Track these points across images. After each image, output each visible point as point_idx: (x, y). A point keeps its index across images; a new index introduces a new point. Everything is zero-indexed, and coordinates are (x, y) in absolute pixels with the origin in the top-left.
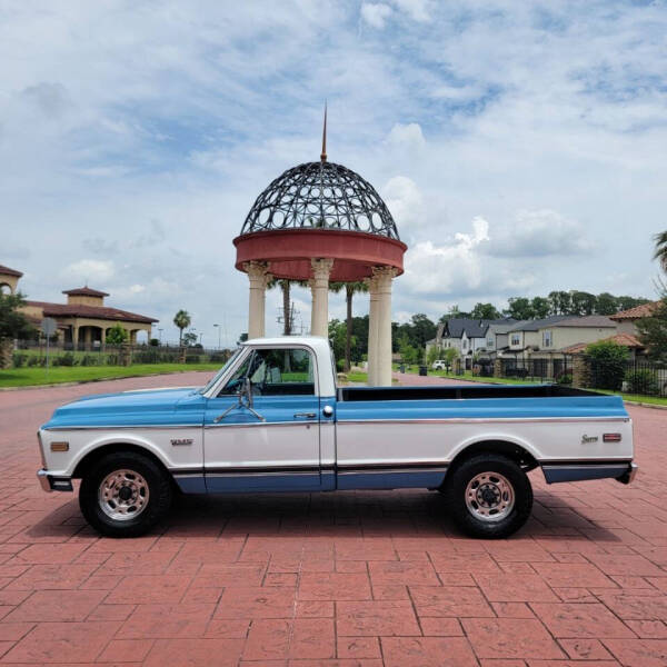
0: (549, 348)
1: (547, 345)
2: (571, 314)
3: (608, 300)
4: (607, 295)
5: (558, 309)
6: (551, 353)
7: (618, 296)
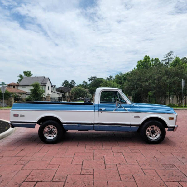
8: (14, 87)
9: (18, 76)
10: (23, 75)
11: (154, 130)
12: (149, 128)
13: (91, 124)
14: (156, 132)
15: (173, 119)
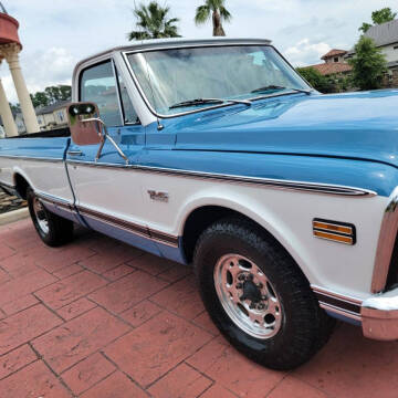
2: (63, 100)
9: (360, 29)
11: (255, 280)
12: (232, 264)
13: (70, 207)
14: (266, 299)
15: (354, 242)
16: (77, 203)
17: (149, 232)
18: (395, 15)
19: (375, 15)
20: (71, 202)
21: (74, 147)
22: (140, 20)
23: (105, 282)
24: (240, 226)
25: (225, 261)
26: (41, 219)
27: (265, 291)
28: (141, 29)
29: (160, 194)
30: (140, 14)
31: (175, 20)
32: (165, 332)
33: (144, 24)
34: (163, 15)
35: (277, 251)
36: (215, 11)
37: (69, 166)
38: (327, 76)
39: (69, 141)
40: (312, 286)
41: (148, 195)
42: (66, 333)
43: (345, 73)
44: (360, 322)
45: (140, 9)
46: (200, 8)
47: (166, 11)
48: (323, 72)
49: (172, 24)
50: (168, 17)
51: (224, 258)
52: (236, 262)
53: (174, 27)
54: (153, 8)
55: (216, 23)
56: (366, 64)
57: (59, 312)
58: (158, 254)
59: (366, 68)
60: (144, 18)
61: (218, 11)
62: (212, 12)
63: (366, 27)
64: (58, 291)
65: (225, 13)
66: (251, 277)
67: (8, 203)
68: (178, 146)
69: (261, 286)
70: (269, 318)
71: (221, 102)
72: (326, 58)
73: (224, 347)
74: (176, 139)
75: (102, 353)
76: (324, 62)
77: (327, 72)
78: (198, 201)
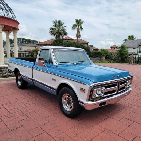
0: (21, 50)
1: (21, 49)
2: (22, 43)
3: (30, 40)
4: (29, 39)
5: (19, 42)
6: (22, 51)
7: (31, 40)
8: (115, 49)
9: (124, 40)
10: (127, 39)
11: (70, 100)
12: (66, 96)
13: (31, 79)
14: (71, 103)
15: (85, 92)
16: (33, 78)
17: (50, 87)
18: (135, 38)
19: (129, 37)
20: (31, 78)
21: (36, 66)
22: (54, 24)
23: (35, 99)
24: (68, 88)
25: (65, 95)
26: (19, 81)
27: (71, 102)
28: (54, 27)
29: (55, 80)
30: (55, 23)
31: (65, 27)
32: (49, 110)
33: (55, 26)
34: (62, 24)
35: (75, 95)
36: (78, 27)
37: (33, 69)
38: (111, 53)
39: (35, 64)
40: (79, 99)
41: (52, 79)
42: (26, 107)
43: (117, 53)
44: (84, 106)
45: (55, 21)
46: (74, 25)
47: (63, 24)
48: (110, 51)
49: (64, 28)
50: (63, 25)
51: (65, 94)
52: (67, 95)
53: (65, 29)
54: (59, 22)
55: (78, 31)
56: (122, 52)
57: (24, 103)
58: (51, 93)
59: (122, 54)
60: (56, 24)
61: (79, 27)
62: (77, 27)
63: (126, 40)
64: (23, 99)
65: (81, 28)
66: (69, 99)
67: (6, 75)
68: (60, 71)
69: (71, 100)
70: (71, 107)
71: (71, 63)
72: (111, 47)
73: (61, 114)
74: (60, 69)
75: (35, 112)
76: (111, 48)
77: (111, 52)
78: (62, 82)
